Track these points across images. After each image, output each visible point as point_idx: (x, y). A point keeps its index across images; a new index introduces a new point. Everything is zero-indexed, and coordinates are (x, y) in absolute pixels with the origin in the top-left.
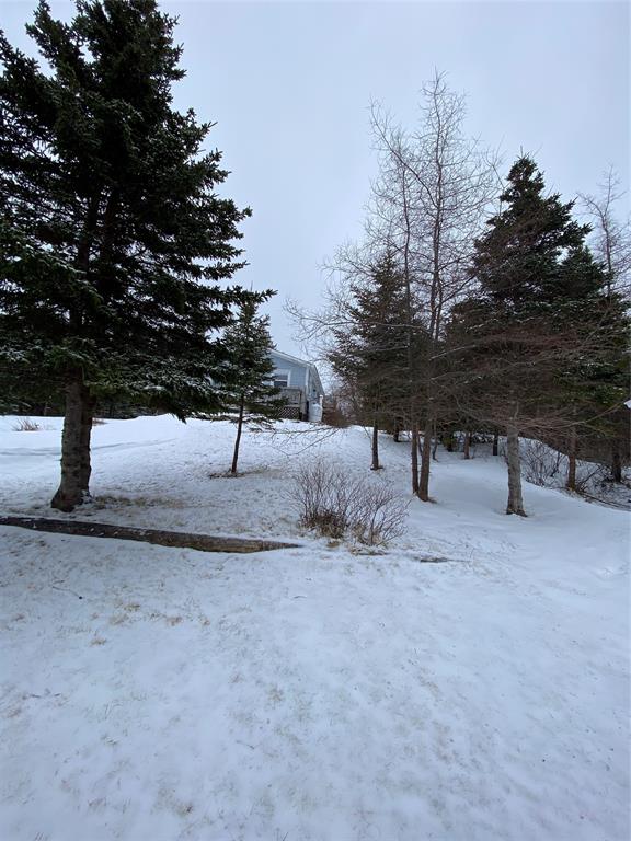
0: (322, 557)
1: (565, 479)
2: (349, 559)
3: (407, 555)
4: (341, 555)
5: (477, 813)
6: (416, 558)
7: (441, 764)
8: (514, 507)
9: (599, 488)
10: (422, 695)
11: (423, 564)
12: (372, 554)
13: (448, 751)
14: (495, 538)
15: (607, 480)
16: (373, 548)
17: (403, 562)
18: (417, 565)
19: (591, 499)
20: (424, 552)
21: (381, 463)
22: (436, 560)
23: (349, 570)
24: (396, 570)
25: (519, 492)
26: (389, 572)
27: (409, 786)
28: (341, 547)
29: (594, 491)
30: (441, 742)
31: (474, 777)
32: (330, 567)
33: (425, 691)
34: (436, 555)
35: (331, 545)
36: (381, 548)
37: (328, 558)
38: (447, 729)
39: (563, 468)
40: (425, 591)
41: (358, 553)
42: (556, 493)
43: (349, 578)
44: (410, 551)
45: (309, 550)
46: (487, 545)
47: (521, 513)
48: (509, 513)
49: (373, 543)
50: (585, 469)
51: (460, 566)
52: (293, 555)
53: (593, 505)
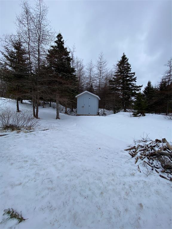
0: (16, 136)
1: (65, 111)
2: (25, 134)
3: (40, 130)
4: (22, 134)
5: (70, 157)
6: (42, 130)
7: (63, 155)
8: (58, 117)
9: (70, 113)
10: (55, 149)
11: (44, 131)
12: (31, 132)
13: (63, 153)
14: (56, 123)
15: (71, 111)
16: (30, 130)
17: (39, 132)
18: (43, 132)
19: (69, 115)
20: (44, 129)
21: (20, 110)
22: (47, 130)
23: (26, 136)
24: (38, 134)
25: (59, 114)
26: (37, 134)
27: (59, 159)
28: (21, 132)
29: (69, 113)
30: (61, 153)
31: (68, 154)
32: (20, 137)
33: (56, 149)
34: (46, 129)
35: (18, 132)
36: (33, 130)
37: (18, 135)
38: (61, 151)
39: (64, 109)
40: (47, 136)
41: (27, 132)
42: (64, 114)
43: (27, 138)
44: (40, 129)
45: (11, 135)
46: (55, 125)
47: (59, 118)
48: (57, 119)
49: (30, 129)
50: (68, 109)
51: (52, 130)
52: (5, 137)
53: (70, 116)
